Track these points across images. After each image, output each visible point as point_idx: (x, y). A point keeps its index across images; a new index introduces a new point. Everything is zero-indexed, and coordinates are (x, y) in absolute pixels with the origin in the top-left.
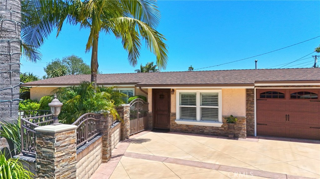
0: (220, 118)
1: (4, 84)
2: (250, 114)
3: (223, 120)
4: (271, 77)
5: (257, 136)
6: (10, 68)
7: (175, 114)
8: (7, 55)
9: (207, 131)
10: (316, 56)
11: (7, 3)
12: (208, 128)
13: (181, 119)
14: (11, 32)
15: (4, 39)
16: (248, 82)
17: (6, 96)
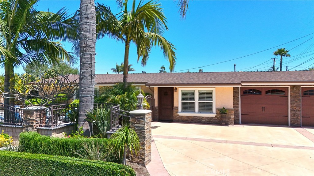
0: (214, 110)
1: (88, 84)
2: (236, 106)
3: (216, 112)
4: (252, 78)
5: (241, 123)
6: (92, 73)
7: (177, 108)
8: (90, 63)
9: (204, 120)
10: (274, 59)
11: (90, 28)
12: (204, 118)
13: (182, 111)
14: (92, 47)
15: (88, 53)
16: (237, 83)
17: (89, 92)
